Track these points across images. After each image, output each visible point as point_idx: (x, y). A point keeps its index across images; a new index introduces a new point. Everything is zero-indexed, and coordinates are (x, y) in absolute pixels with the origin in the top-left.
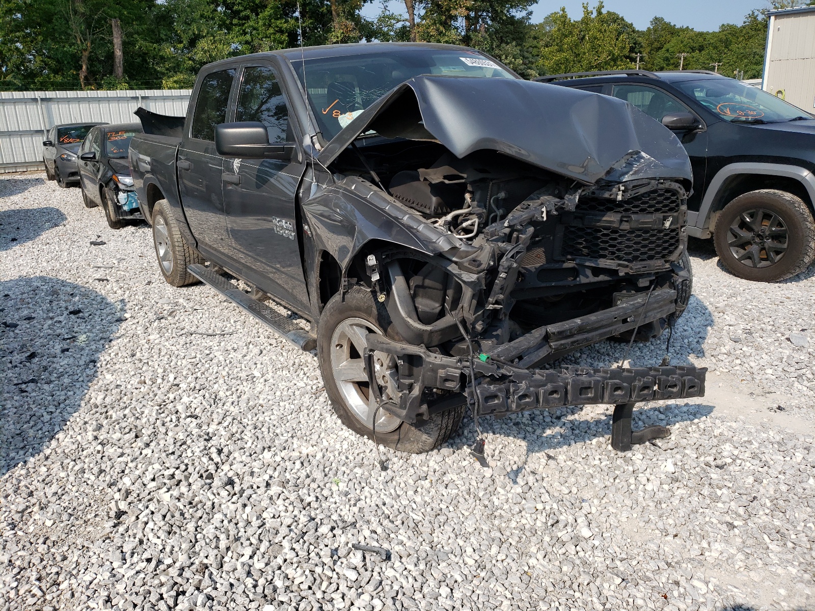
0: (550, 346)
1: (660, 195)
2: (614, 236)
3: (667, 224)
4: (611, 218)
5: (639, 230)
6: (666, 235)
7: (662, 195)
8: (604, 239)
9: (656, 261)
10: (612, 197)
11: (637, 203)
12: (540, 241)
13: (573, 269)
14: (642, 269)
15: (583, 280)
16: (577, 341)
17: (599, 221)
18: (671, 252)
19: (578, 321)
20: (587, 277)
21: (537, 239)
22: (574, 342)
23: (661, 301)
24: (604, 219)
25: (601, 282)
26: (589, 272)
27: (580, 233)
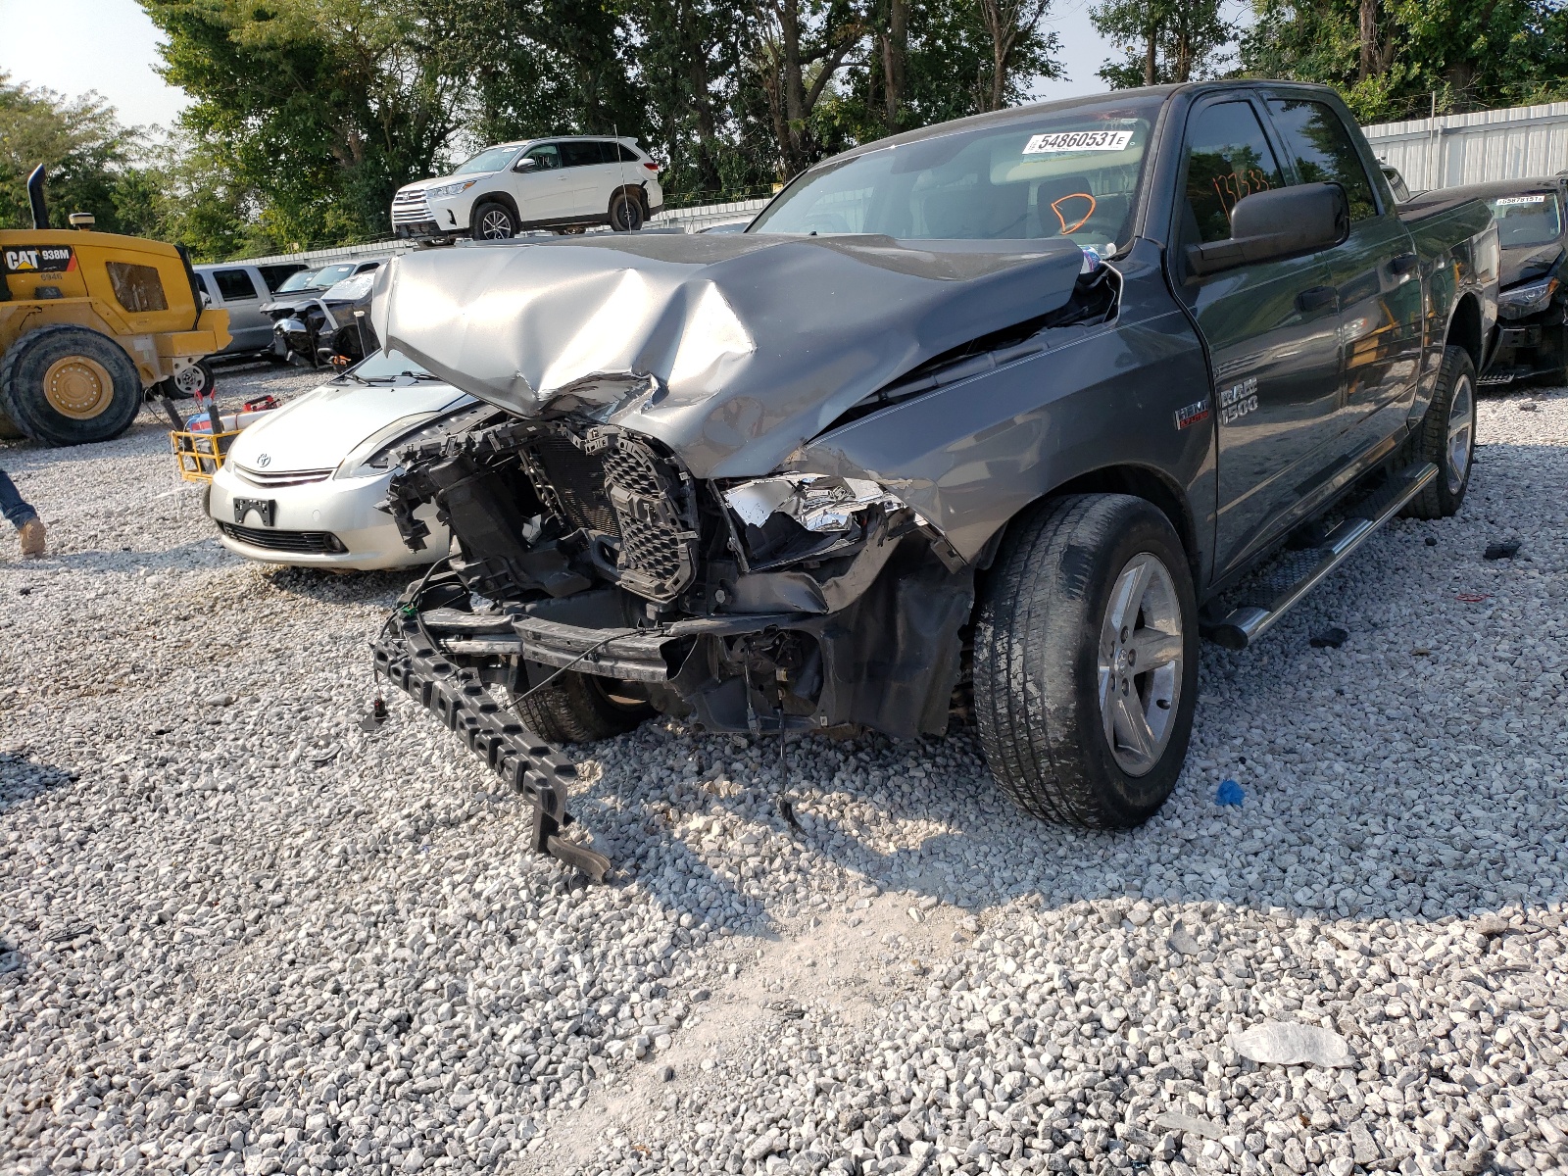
0: (521, 647)
6: (653, 536)
9: (648, 579)
18: (671, 573)
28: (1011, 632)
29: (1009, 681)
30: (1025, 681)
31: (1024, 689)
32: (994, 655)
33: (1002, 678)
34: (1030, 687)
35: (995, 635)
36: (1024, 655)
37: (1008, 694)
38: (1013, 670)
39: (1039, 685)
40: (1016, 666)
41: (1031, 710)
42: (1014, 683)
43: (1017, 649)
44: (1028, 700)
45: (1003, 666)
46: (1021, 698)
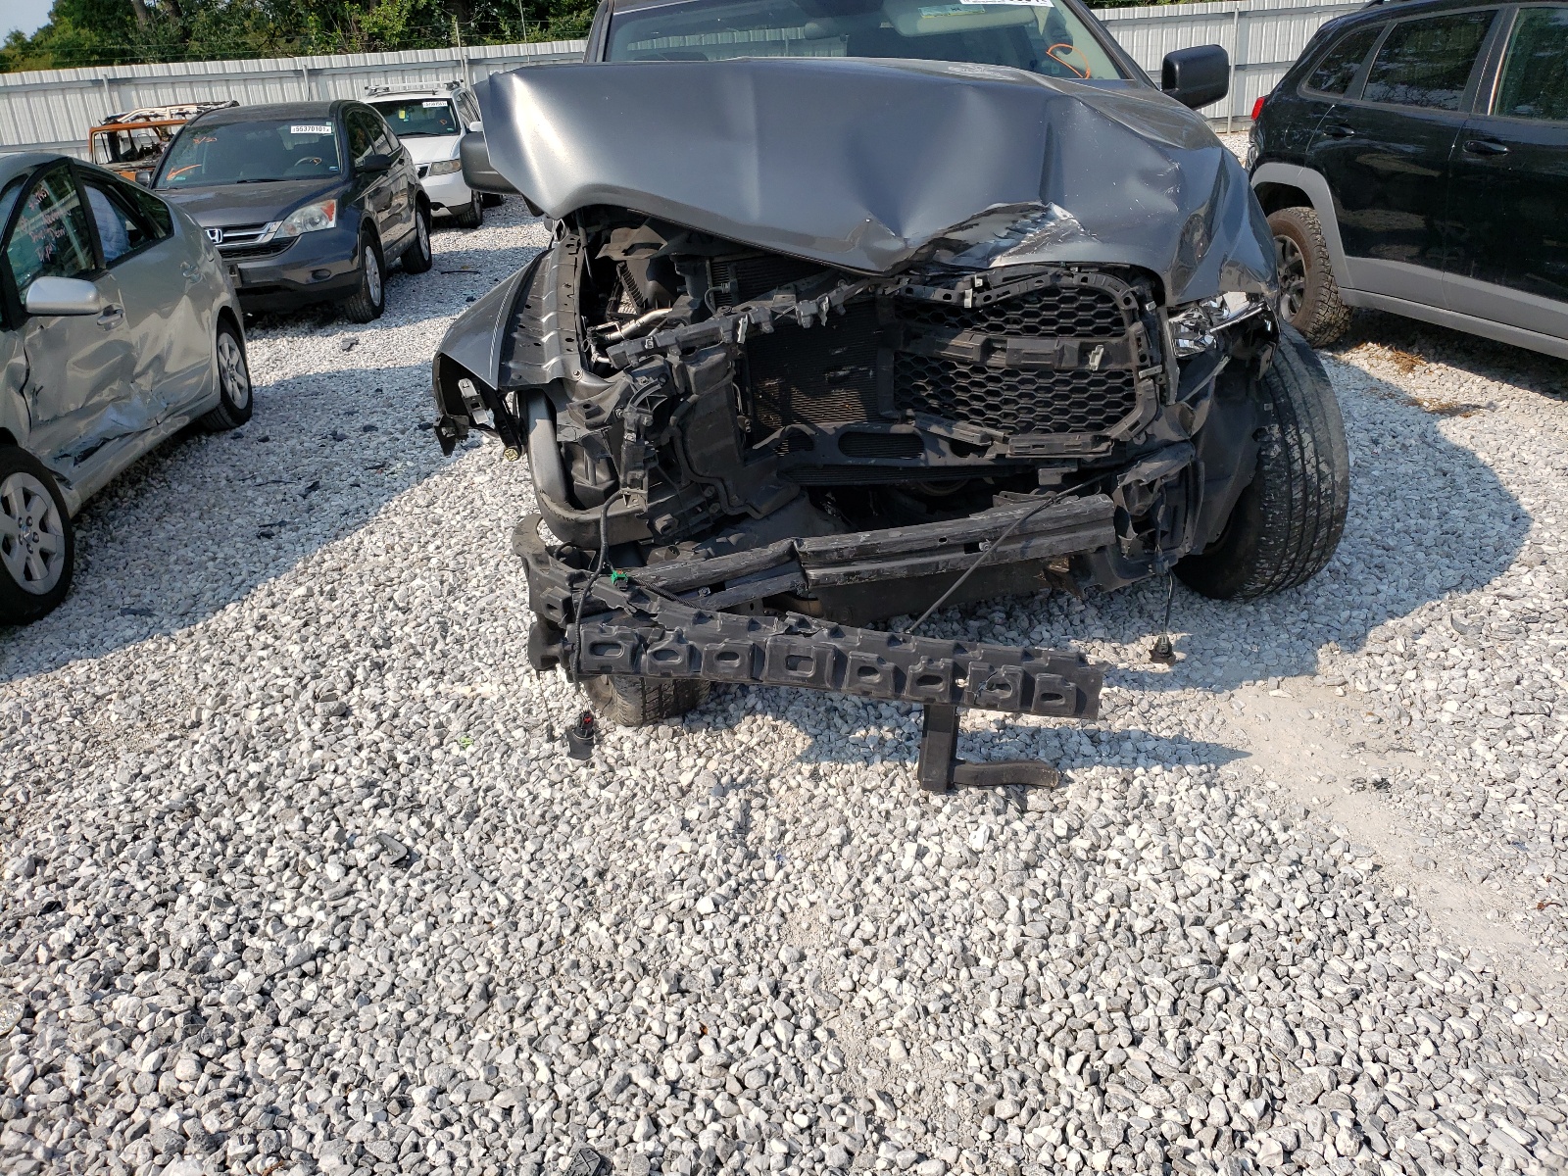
0: (805, 576)
1: (1065, 300)
2: (979, 378)
3: (1095, 362)
4: (967, 342)
5: (1027, 368)
6: (1093, 383)
7: (1071, 300)
8: (963, 382)
9: (1072, 436)
10: (954, 300)
11: (1012, 314)
12: (845, 377)
13: (912, 436)
14: (1032, 451)
15: (934, 460)
16: (858, 573)
17: (945, 346)
18: (1114, 420)
19: (863, 537)
20: (942, 454)
21: (841, 373)
22: (852, 574)
23: (1066, 518)
24: (954, 342)
25: (969, 467)
26: (944, 446)
27: (920, 368)
28: (1296, 424)
29: (1304, 466)
30: (1318, 463)
31: (1318, 471)
32: (1287, 447)
33: (1297, 467)
34: (1323, 467)
35: (1283, 431)
36: (1314, 439)
37: (1304, 478)
38: (1306, 456)
39: (1330, 463)
40: (1309, 453)
41: (1323, 487)
42: (1308, 467)
43: (1307, 438)
44: (1321, 478)
45: (1297, 455)
46: (1315, 480)
